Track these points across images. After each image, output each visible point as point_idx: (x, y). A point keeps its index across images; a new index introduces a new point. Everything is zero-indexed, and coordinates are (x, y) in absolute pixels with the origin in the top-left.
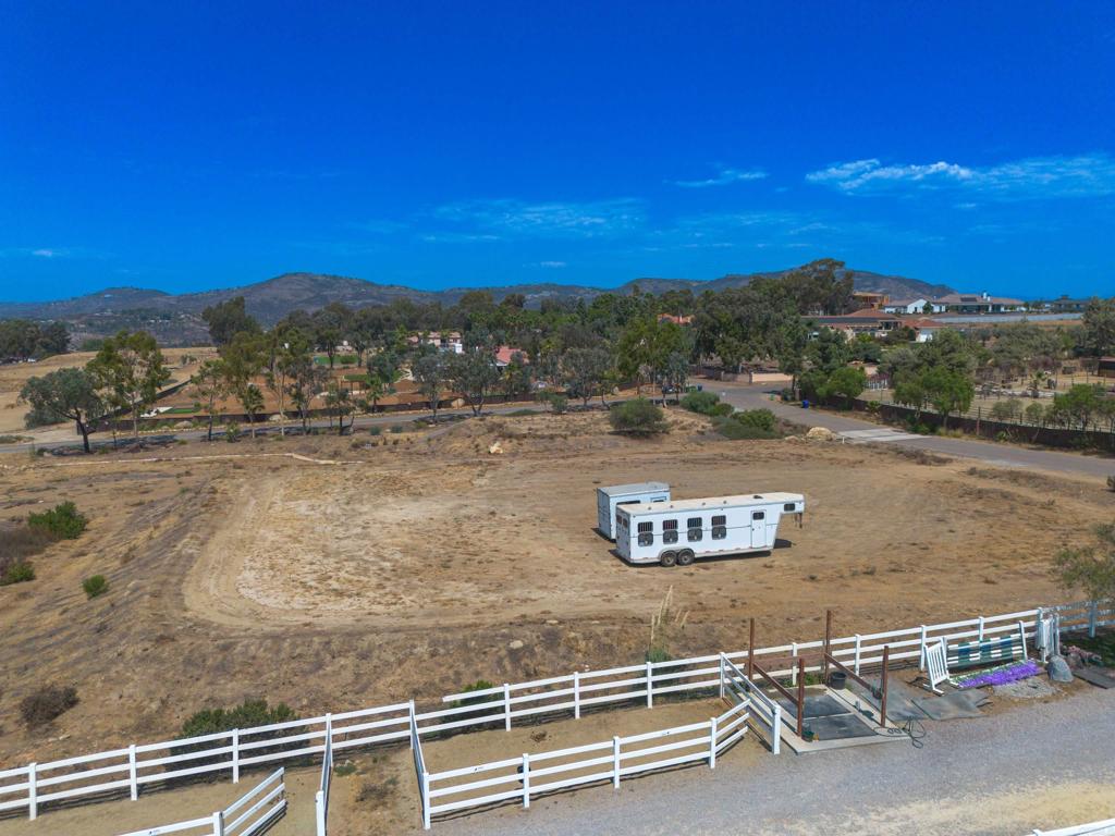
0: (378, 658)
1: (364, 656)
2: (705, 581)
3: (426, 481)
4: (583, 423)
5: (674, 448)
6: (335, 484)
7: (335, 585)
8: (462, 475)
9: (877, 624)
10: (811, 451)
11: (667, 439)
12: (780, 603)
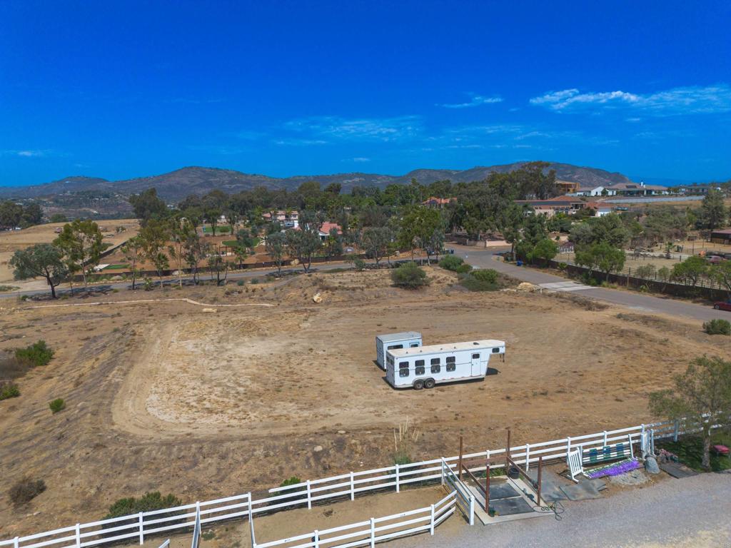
0: (232, 458)
1: (223, 457)
2: (440, 400)
3: (270, 325)
4: (374, 278)
5: (430, 298)
6: (212, 327)
7: (208, 405)
8: (293, 320)
9: (545, 431)
10: (519, 301)
11: (428, 290)
12: (486, 416)
